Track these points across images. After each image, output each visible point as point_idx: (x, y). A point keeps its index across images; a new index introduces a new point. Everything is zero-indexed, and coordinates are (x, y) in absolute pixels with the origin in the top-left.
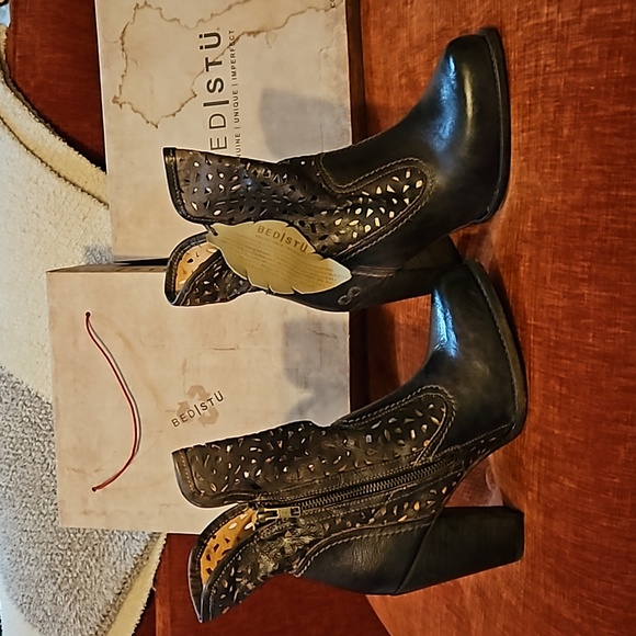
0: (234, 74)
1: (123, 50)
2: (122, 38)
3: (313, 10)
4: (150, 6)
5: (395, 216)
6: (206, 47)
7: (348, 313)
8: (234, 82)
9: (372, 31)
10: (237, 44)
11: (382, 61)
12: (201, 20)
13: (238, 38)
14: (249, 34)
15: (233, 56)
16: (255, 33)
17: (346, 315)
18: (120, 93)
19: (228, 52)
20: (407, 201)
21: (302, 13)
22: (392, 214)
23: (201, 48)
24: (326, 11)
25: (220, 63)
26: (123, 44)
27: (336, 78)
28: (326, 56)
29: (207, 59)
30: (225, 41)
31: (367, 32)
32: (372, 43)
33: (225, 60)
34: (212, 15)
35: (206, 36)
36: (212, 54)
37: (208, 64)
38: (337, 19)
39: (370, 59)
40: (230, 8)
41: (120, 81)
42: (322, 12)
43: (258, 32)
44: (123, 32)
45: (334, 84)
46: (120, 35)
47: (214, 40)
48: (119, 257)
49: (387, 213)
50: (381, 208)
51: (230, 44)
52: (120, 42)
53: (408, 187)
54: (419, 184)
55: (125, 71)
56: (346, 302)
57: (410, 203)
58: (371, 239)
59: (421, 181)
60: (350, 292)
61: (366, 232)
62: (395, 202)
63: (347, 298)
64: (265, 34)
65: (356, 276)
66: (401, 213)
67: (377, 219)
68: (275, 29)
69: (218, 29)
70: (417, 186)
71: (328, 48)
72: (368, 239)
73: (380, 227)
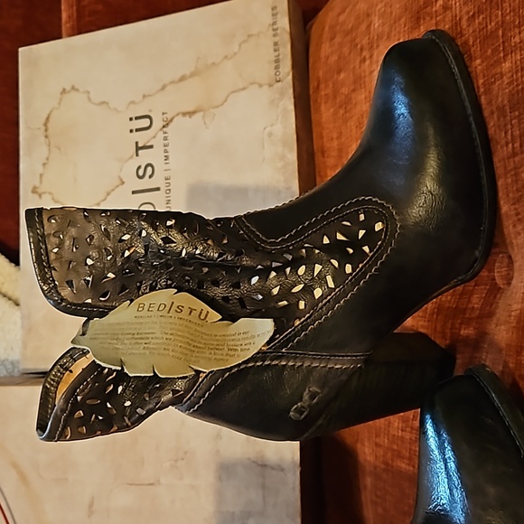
0: (167, 158)
1: (46, 137)
2: (45, 125)
3: (256, 86)
4: (77, 90)
5: (353, 270)
6: (137, 130)
7: (297, 444)
8: (167, 167)
9: (323, 107)
10: (171, 125)
11: (335, 136)
12: (133, 102)
13: (171, 120)
14: (184, 114)
15: (165, 139)
16: (191, 114)
17: (294, 447)
18: (41, 182)
19: (161, 135)
20: (366, 249)
21: (243, 89)
22: (348, 268)
23: (131, 131)
24: (270, 85)
25: (151, 147)
26: (46, 130)
27: (283, 158)
28: (270, 134)
29: (137, 143)
30: (158, 123)
31: (318, 110)
32: (324, 120)
33: (158, 143)
34: (144, 96)
35: (137, 118)
36: (143, 138)
37: (138, 148)
38: (282, 94)
39: (322, 137)
40: (163, 88)
41: (40, 169)
42: (266, 87)
43: (194, 112)
44: (48, 119)
45: (280, 165)
46: (43, 120)
47: (146, 123)
49: (342, 266)
50: (332, 261)
51: (164, 127)
52: (43, 128)
53: (364, 231)
54: (378, 226)
55: (47, 159)
56: (301, 415)
57: (370, 252)
58: (324, 308)
59: (380, 223)
60: (306, 397)
61: (317, 298)
62: (351, 251)
63: (303, 407)
64: (201, 114)
65: (311, 370)
66: (360, 266)
67: (329, 279)
68: (214, 108)
69: (150, 111)
70: (377, 229)
71: (272, 125)
72: (321, 308)
73: (334, 289)
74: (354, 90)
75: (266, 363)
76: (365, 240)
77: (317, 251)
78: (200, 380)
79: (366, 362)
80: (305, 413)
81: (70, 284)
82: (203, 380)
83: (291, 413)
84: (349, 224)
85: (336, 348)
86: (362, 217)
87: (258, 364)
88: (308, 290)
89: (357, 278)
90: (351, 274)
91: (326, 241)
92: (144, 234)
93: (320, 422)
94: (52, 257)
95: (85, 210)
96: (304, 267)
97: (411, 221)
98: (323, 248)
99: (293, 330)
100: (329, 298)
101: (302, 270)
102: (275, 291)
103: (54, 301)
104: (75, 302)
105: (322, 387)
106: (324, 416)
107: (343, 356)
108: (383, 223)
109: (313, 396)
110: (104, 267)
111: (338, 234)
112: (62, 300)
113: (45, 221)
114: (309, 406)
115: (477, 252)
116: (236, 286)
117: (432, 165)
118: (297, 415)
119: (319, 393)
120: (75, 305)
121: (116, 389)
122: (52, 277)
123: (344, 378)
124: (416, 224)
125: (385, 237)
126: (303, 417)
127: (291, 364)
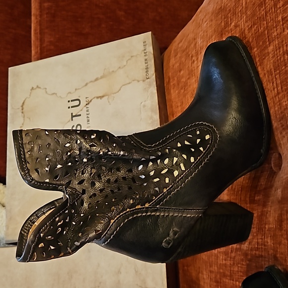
0: (88, 121)
1: (22, 113)
2: (22, 106)
3: (136, 81)
4: (40, 88)
5: (195, 160)
6: (72, 107)
8: (88, 125)
9: (172, 91)
10: (91, 104)
11: (179, 105)
12: (70, 93)
13: (91, 101)
14: (98, 98)
15: (88, 111)
16: (101, 97)
19: (85, 109)
20: (201, 149)
21: (129, 83)
22: (192, 159)
23: (69, 108)
24: (144, 81)
25: (80, 115)
26: (22, 109)
27: (151, 118)
28: (144, 106)
29: (72, 114)
30: (83, 103)
31: (169, 93)
32: (173, 98)
33: (84, 113)
34: (76, 89)
35: (72, 101)
36: (75, 111)
37: (73, 116)
38: (150, 85)
39: (172, 107)
40: (86, 85)
42: (141, 82)
43: (103, 96)
44: (23, 103)
45: (150, 121)
46: (21, 104)
47: (77, 103)
48: (9, 241)
49: (189, 158)
50: (183, 155)
51: (87, 105)
52: (21, 108)
53: (200, 140)
54: (207, 137)
55: (23, 124)
56: (169, 245)
57: (204, 150)
58: (180, 182)
59: (208, 135)
60: (171, 234)
61: (175, 176)
62: (193, 150)
63: (169, 240)
64: (107, 97)
65: (173, 218)
66: (199, 158)
67: (182, 165)
68: (113, 94)
69: (79, 97)
70: (206, 139)
71: (145, 101)
72: (178, 182)
73: (185, 171)
74: (189, 78)
75: (148, 214)
76: (201, 144)
77: (174, 150)
78: (111, 224)
79: (204, 213)
80: (171, 244)
81: (37, 170)
82: (113, 224)
83: (163, 244)
84: (191, 136)
85: (187, 205)
86: (198, 133)
87: (144, 214)
88: (170, 172)
89: (197, 164)
90: (194, 162)
91: (179, 145)
92: (79, 142)
93: (179, 250)
94: (27, 156)
95: (46, 130)
96: (168, 159)
97: (225, 134)
98: (178, 148)
99: (163, 194)
100: (182, 176)
101: (166, 161)
102: (152, 173)
103: (28, 180)
104: (40, 181)
105: (180, 228)
106: (181, 246)
107: (191, 210)
108: (210, 135)
109: (175, 233)
110: (57, 161)
111: (185, 141)
112: (33, 179)
113: (24, 136)
114: (173, 239)
115: (262, 151)
116: (130, 171)
117: (234, 103)
118: (167, 245)
119: (178, 232)
120: (39, 182)
121: (62, 231)
122: (27, 167)
123: (192, 222)
124: (228, 135)
125: (211, 142)
126: (170, 246)
127: (162, 214)
